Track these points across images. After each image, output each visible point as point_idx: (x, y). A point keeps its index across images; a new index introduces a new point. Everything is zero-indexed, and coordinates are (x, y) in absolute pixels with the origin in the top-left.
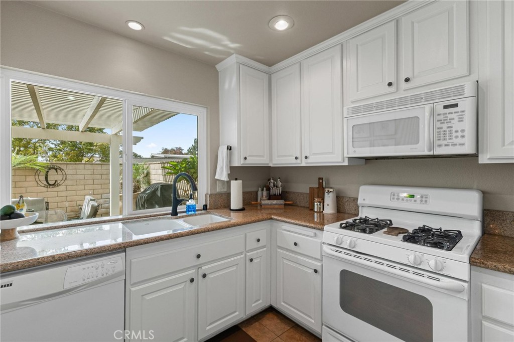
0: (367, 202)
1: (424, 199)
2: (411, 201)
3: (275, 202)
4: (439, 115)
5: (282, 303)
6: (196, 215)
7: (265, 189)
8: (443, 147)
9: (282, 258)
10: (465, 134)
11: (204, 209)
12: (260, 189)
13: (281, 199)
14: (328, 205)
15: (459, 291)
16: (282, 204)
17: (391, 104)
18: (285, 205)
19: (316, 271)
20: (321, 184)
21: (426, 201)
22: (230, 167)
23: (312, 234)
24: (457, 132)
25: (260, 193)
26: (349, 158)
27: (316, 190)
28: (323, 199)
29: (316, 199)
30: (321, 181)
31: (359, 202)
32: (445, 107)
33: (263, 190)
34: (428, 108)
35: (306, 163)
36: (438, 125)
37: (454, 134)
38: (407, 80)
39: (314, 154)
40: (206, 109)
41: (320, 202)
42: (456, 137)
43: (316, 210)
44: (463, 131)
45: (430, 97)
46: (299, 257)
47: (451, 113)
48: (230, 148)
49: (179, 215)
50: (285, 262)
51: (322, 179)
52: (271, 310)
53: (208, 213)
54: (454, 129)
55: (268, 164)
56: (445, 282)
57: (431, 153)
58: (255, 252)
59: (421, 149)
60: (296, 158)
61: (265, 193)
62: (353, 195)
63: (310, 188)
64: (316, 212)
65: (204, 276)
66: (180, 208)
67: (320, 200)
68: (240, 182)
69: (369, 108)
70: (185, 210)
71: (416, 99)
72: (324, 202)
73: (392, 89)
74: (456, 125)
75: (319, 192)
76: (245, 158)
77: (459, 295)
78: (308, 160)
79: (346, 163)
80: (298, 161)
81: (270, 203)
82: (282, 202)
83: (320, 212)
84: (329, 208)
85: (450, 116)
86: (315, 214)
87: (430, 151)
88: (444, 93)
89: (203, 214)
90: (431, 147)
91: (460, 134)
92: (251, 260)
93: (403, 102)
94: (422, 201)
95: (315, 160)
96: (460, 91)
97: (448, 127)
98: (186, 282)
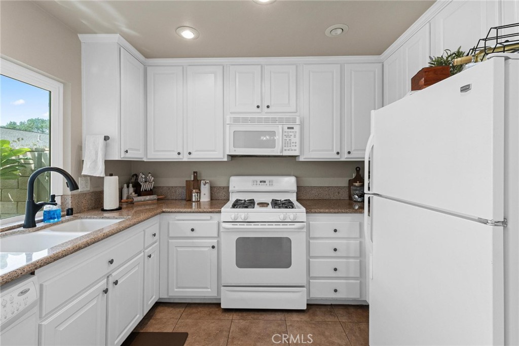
0: (237, 189)
1: (271, 183)
2: (264, 185)
3: (148, 197)
4: (285, 132)
5: (176, 290)
6: (62, 222)
7: (131, 185)
8: (287, 151)
9: (176, 247)
10: (297, 144)
11: (68, 214)
12: (125, 185)
13: (152, 195)
14: (205, 194)
15: (302, 228)
16: (155, 199)
17: (260, 120)
18: (158, 199)
19: (213, 247)
20: (195, 177)
21: (272, 184)
22: (105, 161)
23: (209, 218)
24: (293, 143)
25: (125, 190)
26: (229, 155)
27: (192, 183)
28: (200, 190)
29: (194, 191)
30: (195, 174)
31: (231, 189)
32: (288, 128)
33: (128, 187)
34: (280, 127)
35: (189, 159)
36: (285, 138)
37: (292, 144)
38: (268, 107)
39: (197, 151)
40: (62, 85)
41: (197, 193)
42: (293, 146)
43: (194, 200)
44: (296, 143)
45: (281, 120)
46: (194, 241)
47: (291, 132)
48: (106, 138)
49: (38, 225)
50: (178, 250)
51: (196, 172)
52: (158, 304)
53: (77, 218)
54: (292, 141)
55: (142, 158)
56: (297, 225)
57: (281, 154)
58: (151, 248)
59: (276, 152)
60: (179, 154)
61: (131, 189)
62: (223, 184)
63: (186, 181)
64: (194, 202)
65: (116, 283)
66: (39, 216)
67: (197, 191)
68: (117, 177)
69: (245, 120)
70: (42, 218)
71: (274, 120)
72: (200, 193)
73: (258, 110)
74: (293, 140)
75: (195, 184)
76: (127, 152)
77: (303, 230)
78: (191, 156)
79: (226, 159)
80: (181, 156)
81: (143, 200)
82: (154, 197)
83: (198, 201)
84: (205, 197)
85: (290, 134)
86: (194, 204)
87: (281, 153)
88: (288, 120)
89: (68, 220)
90: (282, 151)
91: (294, 144)
92: (150, 256)
93: (267, 120)
94: (270, 184)
95: (197, 156)
96: (294, 121)
97: (289, 140)
98: (98, 295)
